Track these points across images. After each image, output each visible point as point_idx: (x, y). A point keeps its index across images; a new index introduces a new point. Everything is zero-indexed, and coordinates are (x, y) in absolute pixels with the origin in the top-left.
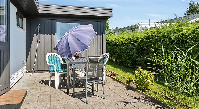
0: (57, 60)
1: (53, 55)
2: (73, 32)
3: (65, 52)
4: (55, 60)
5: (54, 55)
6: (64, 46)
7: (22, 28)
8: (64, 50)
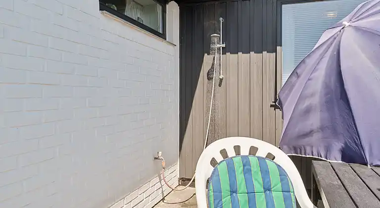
0: (267, 189)
1: (245, 152)
2: (372, 14)
3: (322, 128)
4: (258, 187)
5: (253, 150)
6: (312, 95)
7: (162, 36)
8: (315, 121)
